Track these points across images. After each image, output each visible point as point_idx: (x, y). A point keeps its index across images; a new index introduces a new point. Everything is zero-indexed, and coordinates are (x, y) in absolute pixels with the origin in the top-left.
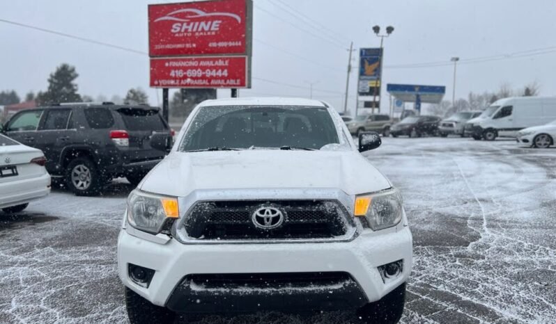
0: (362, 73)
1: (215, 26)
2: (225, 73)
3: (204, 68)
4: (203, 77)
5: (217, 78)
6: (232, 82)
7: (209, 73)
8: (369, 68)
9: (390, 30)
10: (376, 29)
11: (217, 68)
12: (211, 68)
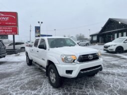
0: (36, 32)
1: (7, 18)
2: (11, 31)
3: (4, 30)
4: (4, 32)
5: (8, 32)
6: (13, 33)
7: (6, 31)
8: (37, 31)
9: (42, 23)
10: (39, 22)
11: (8, 30)
12: (6, 30)
